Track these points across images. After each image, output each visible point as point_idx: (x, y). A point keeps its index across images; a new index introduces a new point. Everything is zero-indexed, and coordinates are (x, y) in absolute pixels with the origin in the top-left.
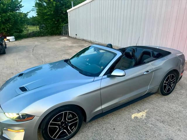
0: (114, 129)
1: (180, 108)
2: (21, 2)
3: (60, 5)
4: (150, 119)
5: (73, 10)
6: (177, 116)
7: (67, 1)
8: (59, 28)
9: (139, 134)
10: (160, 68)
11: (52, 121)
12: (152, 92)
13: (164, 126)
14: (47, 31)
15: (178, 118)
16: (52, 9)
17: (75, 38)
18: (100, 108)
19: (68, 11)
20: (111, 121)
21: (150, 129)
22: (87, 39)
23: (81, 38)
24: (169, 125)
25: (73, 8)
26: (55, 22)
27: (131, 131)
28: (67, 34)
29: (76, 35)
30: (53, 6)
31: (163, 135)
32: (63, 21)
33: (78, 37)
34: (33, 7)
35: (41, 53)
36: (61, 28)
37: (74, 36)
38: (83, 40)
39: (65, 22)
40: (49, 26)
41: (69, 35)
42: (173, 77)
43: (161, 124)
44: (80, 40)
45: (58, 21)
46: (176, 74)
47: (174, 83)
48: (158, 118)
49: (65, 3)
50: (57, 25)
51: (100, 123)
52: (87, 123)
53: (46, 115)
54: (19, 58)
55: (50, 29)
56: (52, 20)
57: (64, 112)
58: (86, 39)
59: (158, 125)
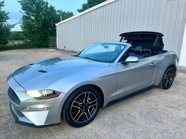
0: (129, 114)
1: (182, 98)
2: (8, 13)
3: (48, 19)
4: (159, 106)
5: (62, 23)
6: (182, 103)
7: (56, 16)
8: (46, 41)
9: (154, 117)
10: (162, 62)
11: (75, 101)
12: (155, 85)
13: (174, 110)
14: (34, 43)
15: (184, 105)
16: (41, 22)
17: (64, 50)
18: (114, 94)
19: (56, 25)
20: (124, 109)
21: (163, 113)
22: (77, 51)
23: (70, 49)
24: (178, 110)
25: (62, 22)
26: (42, 35)
27: (146, 115)
28: (54, 46)
29: (65, 47)
30: (41, 19)
31: (176, 117)
32: (50, 34)
33: (66, 49)
34: (21, 19)
35: (32, 61)
36: (48, 41)
37: (63, 48)
38: (72, 51)
39: (52, 35)
40: (36, 39)
41: (57, 48)
42: (171, 72)
43: (171, 109)
44: (69, 51)
45: (46, 33)
46: (173, 69)
47: (172, 77)
48: (166, 105)
49: (54, 17)
50: (45, 38)
51: (113, 111)
52: (103, 108)
53: (71, 92)
54: (8, 65)
55: (37, 42)
56: (40, 33)
57: (86, 92)
58: (75, 51)
59: (168, 110)
